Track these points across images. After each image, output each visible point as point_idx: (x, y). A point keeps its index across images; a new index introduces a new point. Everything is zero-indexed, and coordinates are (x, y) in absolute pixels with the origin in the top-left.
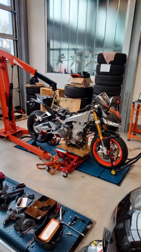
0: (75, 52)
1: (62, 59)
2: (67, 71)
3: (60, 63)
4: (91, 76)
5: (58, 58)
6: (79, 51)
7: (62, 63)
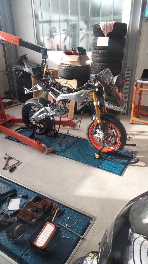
0: (68, 24)
1: (54, 34)
2: (59, 47)
3: (51, 39)
4: (87, 52)
5: (48, 33)
6: (72, 23)
7: (54, 38)
